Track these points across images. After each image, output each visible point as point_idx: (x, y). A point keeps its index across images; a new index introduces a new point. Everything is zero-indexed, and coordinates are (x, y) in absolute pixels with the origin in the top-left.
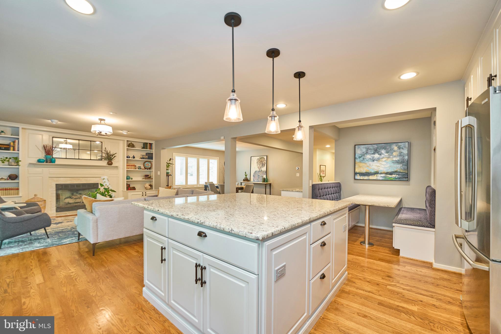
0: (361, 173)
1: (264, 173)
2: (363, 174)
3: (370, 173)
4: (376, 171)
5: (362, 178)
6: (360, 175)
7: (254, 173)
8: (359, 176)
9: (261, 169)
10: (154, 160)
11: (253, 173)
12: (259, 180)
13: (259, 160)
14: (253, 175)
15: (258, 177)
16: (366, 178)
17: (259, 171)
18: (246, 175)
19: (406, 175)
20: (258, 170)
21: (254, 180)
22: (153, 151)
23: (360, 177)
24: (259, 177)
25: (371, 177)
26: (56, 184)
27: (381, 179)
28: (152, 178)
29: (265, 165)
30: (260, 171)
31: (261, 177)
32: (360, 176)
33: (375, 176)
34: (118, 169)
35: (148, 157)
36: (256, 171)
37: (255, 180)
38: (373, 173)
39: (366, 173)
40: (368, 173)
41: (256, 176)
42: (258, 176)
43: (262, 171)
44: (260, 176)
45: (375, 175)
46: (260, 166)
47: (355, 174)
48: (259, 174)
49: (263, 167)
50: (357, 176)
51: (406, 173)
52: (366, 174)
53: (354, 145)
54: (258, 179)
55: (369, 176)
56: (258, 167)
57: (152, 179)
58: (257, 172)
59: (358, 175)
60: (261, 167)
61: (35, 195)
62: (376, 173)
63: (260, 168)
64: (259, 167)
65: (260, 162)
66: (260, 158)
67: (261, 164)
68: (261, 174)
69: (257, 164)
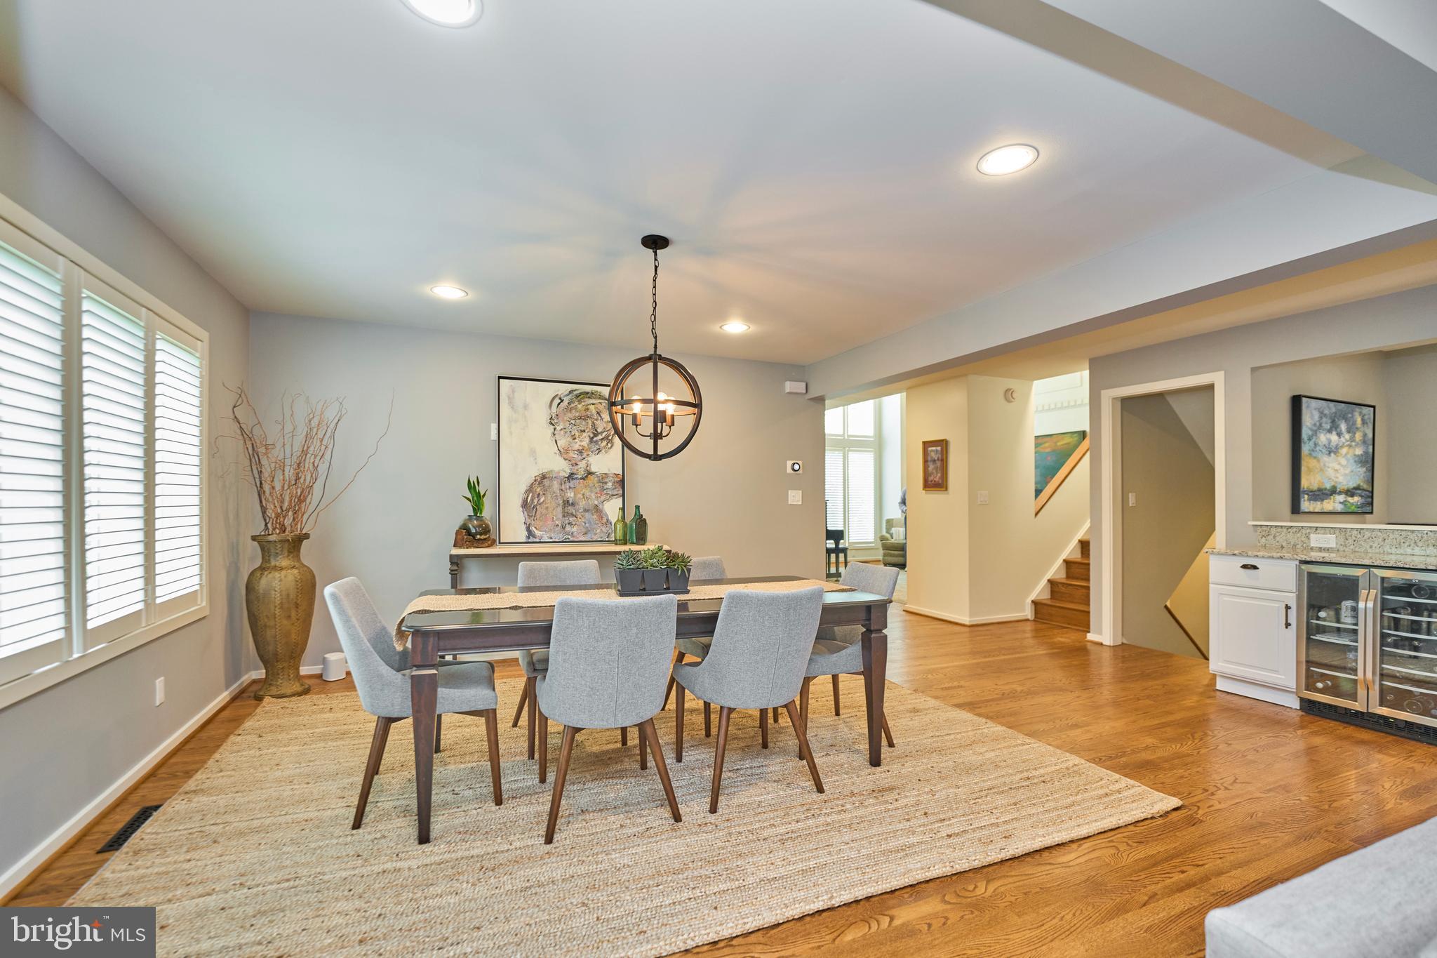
0: (1312, 491)
1: (610, 485)
2: (1314, 495)
3: (1324, 492)
4: (1334, 487)
5: (1313, 506)
6: (1310, 496)
7: (530, 490)
9: (582, 465)
11: (524, 487)
12: (575, 529)
13: (569, 409)
14: (518, 502)
15: (566, 514)
16: (1319, 505)
17: (572, 474)
19: (1370, 497)
20: (560, 466)
21: (530, 533)
23: (1308, 503)
24: (571, 510)
25: (1326, 505)
27: (1339, 508)
29: (611, 442)
30: (581, 473)
31: (586, 511)
32: (1310, 500)
33: (1332, 498)
36: (544, 477)
37: (537, 533)
38: (1328, 492)
39: (1320, 490)
40: (1322, 490)
41: (550, 505)
42: (566, 503)
43: (590, 473)
44: (582, 504)
46: (577, 447)
48: (570, 495)
49: (599, 450)
50: (1305, 500)
51: (1370, 492)
52: (1318, 493)
53: (1290, 398)
54: (563, 527)
55: (1323, 500)
56: (563, 453)
58: (556, 485)
59: (1306, 496)
60: (580, 452)
62: (1333, 491)
63: (573, 455)
64: (567, 451)
65: (573, 422)
66: (575, 393)
67: (584, 434)
68: (588, 493)
69: (555, 429)
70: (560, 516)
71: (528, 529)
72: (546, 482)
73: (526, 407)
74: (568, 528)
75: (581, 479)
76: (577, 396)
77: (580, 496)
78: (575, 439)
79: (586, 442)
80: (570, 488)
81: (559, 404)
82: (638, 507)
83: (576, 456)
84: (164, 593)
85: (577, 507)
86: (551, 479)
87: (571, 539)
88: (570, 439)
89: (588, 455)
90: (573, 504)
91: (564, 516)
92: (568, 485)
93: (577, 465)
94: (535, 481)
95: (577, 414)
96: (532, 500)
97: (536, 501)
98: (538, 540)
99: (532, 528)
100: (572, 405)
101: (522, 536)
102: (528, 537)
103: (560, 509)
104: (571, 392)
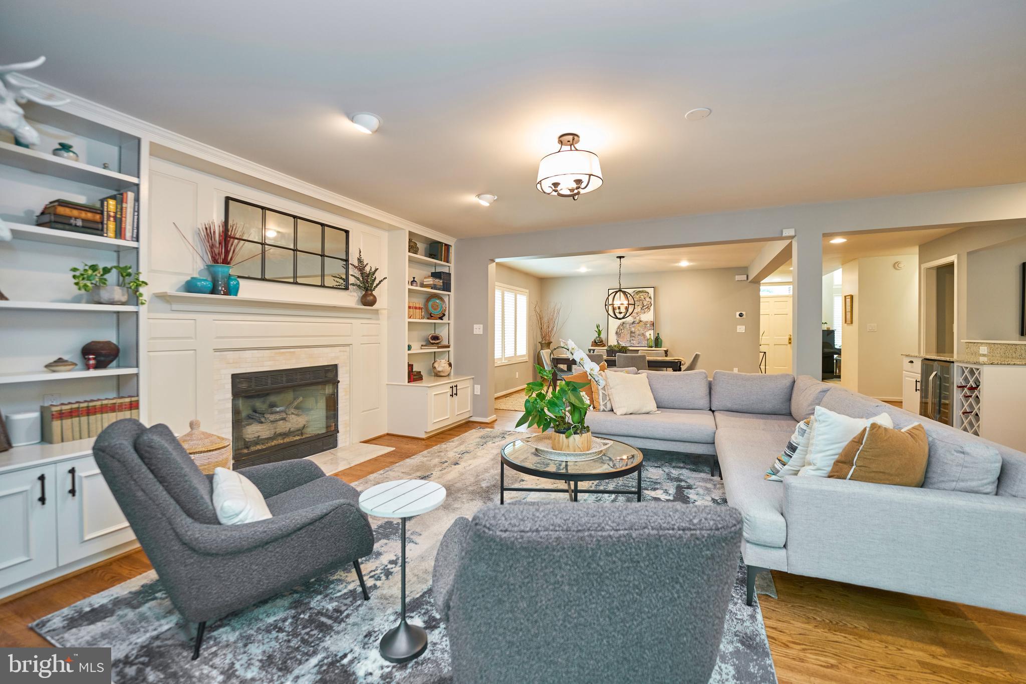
1: (648, 325)
7: (619, 328)
9: (638, 318)
10: (452, 294)
12: (634, 342)
14: (614, 332)
15: (631, 336)
18: (599, 333)
22: (451, 267)
24: (633, 335)
26: (234, 376)
28: (445, 343)
29: (649, 309)
30: (637, 321)
31: (639, 335)
34: (378, 319)
35: (443, 282)
36: (623, 323)
37: (621, 343)
41: (626, 333)
42: (632, 332)
43: (641, 321)
44: (637, 333)
46: (636, 311)
48: (633, 329)
49: (645, 312)
54: (630, 341)
57: (448, 347)
58: (628, 326)
60: (637, 313)
61: (192, 425)
64: (632, 313)
67: (639, 306)
68: (640, 328)
71: (618, 342)
72: (624, 325)
74: (632, 341)
75: (638, 323)
76: (636, 292)
77: (637, 330)
78: (635, 309)
79: (639, 309)
82: (658, 334)
83: (635, 315)
84: (519, 353)
85: (635, 334)
86: (626, 324)
89: (640, 314)
92: (632, 326)
93: (636, 318)
94: (620, 324)
95: (636, 299)
96: (619, 331)
97: (621, 332)
100: (634, 296)
103: (629, 335)
104: (634, 291)
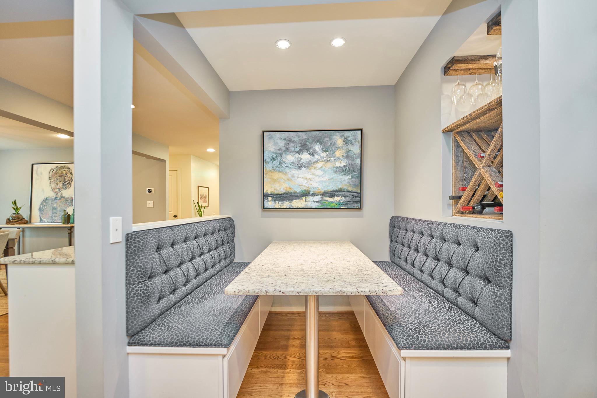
0: (276, 195)
1: (69, 201)
2: (280, 197)
3: (293, 195)
4: (305, 191)
5: (277, 205)
6: (274, 199)
7: (42, 204)
8: (272, 200)
9: (60, 194)
11: (40, 203)
12: (56, 218)
13: (56, 173)
14: (37, 209)
15: (53, 213)
16: (286, 204)
17: (56, 198)
18: (17, 210)
19: (357, 196)
20: (52, 195)
21: (41, 220)
23: (273, 202)
24: (55, 211)
25: (296, 204)
27: (314, 205)
29: (70, 185)
30: (59, 197)
31: (60, 211)
32: (275, 201)
33: (302, 199)
36: (46, 199)
37: (43, 219)
38: (298, 195)
39: (286, 193)
40: (291, 193)
41: (48, 209)
42: (54, 209)
43: (62, 197)
44: (59, 209)
45: (304, 198)
46: (58, 187)
47: (264, 196)
48: (55, 205)
49: (66, 188)
50: (268, 201)
51: (358, 193)
52: (285, 195)
53: (261, 133)
54: (52, 218)
55: (292, 200)
56: (53, 190)
58: (50, 201)
59: (270, 198)
60: (59, 189)
63: (57, 190)
64: (54, 189)
65: (57, 178)
66: (58, 167)
67: (61, 182)
68: (61, 204)
69: (51, 181)
70: (51, 213)
71: (40, 218)
72: (47, 201)
73: (41, 174)
74: (54, 218)
75: (60, 199)
76: (59, 168)
77: (58, 206)
78: (57, 184)
79: (61, 185)
80: (55, 203)
81: (53, 172)
83: (57, 191)
85: (57, 210)
86: (49, 200)
87: (55, 222)
88: (56, 185)
89: (62, 190)
90: (56, 209)
91: (52, 213)
92: (54, 202)
93: (58, 194)
94: (44, 200)
95: (59, 175)
96: (42, 207)
97: (43, 208)
98: (43, 222)
99: (42, 218)
100: (57, 172)
101: (38, 221)
102: (40, 221)
103: (51, 211)
104: (57, 167)
